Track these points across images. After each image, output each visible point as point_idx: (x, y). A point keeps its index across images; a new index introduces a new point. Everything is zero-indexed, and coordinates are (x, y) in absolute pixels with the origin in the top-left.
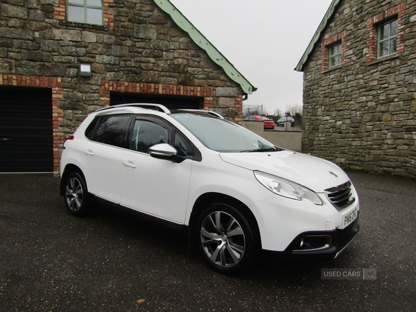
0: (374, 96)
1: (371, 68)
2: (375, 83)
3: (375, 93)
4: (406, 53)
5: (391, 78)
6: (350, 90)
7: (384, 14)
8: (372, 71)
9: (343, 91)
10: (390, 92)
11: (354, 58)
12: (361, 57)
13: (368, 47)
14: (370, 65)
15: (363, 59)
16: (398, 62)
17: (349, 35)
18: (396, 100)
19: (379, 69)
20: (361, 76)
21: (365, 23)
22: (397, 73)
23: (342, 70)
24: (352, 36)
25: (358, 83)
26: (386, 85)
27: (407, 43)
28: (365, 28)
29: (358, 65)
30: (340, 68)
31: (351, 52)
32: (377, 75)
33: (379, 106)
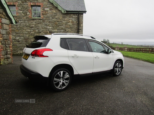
0: (33, 30)
1: (31, 20)
2: (34, 26)
3: (34, 29)
4: (44, 19)
5: (40, 25)
6: (22, 26)
7: (35, 3)
8: (32, 21)
9: (18, 26)
10: (40, 30)
11: (23, 15)
12: (27, 15)
13: (30, 12)
14: (31, 19)
15: (28, 16)
16: (42, 21)
17: (20, 5)
18: (42, 32)
19: (35, 21)
20: (27, 22)
21: (27, 3)
22: (42, 24)
23: (17, 18)
24: (22, 6)
25: (26, 24)
26: (38, 27)
27: (44, 16)
28: (27, 5)
29: (25, 18)
30: (16, 17)
31: (21, 12)
32: (34, 23)
33: (36, 33)
